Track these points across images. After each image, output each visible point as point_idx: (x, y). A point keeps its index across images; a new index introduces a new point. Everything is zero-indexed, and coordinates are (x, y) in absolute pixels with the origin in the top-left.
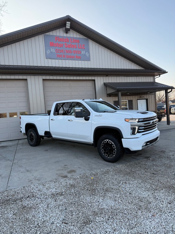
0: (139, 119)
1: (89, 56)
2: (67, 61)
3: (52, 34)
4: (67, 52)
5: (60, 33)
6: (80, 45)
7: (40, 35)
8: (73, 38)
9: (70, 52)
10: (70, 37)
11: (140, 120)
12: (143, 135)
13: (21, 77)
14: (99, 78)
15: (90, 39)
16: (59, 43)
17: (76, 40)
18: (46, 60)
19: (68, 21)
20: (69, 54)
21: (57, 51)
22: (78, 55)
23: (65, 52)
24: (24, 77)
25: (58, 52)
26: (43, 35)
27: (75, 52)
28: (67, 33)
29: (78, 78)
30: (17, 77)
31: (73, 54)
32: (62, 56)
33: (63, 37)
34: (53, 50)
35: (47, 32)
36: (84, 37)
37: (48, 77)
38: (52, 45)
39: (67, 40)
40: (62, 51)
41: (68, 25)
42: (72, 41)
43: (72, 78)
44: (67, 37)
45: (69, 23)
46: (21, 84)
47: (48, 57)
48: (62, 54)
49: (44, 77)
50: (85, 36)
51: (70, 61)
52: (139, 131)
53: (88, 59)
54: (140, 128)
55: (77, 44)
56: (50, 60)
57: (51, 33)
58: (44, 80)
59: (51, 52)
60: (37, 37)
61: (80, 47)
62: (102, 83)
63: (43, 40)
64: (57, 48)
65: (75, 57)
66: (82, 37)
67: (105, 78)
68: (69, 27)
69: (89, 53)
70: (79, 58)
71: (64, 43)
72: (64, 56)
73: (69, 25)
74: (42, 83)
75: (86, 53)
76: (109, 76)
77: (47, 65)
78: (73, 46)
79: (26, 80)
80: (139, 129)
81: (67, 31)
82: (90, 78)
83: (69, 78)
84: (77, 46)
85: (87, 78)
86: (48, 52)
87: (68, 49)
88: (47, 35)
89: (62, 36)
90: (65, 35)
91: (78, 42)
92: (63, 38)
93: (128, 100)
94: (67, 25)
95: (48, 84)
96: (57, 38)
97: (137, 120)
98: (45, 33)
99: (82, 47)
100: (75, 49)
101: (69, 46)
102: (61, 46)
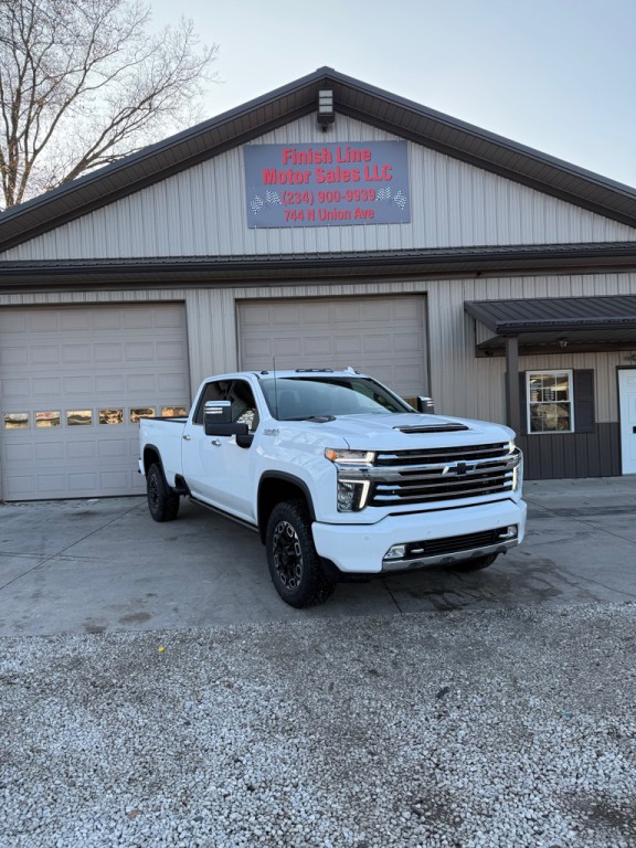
0: (378, 453)
1: (408, 204)
2: (323, 231)
3: (273, 142)
4: (323, 197)
5: (301, 134)
6: (371, 170)
7: (232, 151)
8: (349, 145)
9: (336, 197)
10: (337, 143)
11: (381, 457)
12: (392, 515)
13: (166, 295)
14: (444, 284)
15: (413, 141)
16: (296, 169)
17: (360, 153)
18: (250, 233)
19: (326, 88)
20: (330, 207)
21: (287, 198)
22: (364, 206)
23: (317, 198)
24: (177, 295)
25: (290, 202)
26: (240, 147)
27: (351, 195)
28: (324, 130)
29: (361, 289)
30: (154, 295)
31: (343, 205)
32: (306, 215)
33: (310, 147)
34: (273, 197)
35: (253, 138)
36: (392, 137)
37: (252, 293)
38: (271, 178)
39: (324, 154)
40: (306, 195)
41: (326, 100)
42: (344, 157)
43: (336, 290)
44: (325, 146)
45: (329, 93)
46: (168, 316)
47: (255, 223)
48: (304, 207)
49: (241, 293)
50: (396, 134)
51: (334, 231)
52: (378, 498)
53: (404, 217)
54: (379, 488)
55: (360, 166)
56: (261, 232)
57: (269, 139)
58: (237, 301)
59: (266, 204)
60: (220, 160)
61: (371, 176)
62: (458, 303)
63: (242, 163)
64: (289, 188)
65: (353, 215)
66: (380, 136)
67: (469, 284)
68: (329, 109)
69: (407, 193)
70: (366, 217)
71: (312, 168)
72: (311, 214)
73: (330, 101)
74: (233, 312)
75: (393, 194)
76: (486, 275)
77: (251, 251)
78: (346, 177)
79: (183, 302)
80: (373, 491)
81: (325, 123)
82: (409, 287)
83: (324, 290)
84: (362, 175)
85: (396, 288)
86: (258, 204)
87: (327, 187)
88: (254, 146)
89: (308, 144)
90: (319, 138)
91: (367, 156)
92: (310, 150)
93: (574, 371)
94: (322, 102)
95: (255, 314)
96: (290, 152)
97: (370, 457)
98: (249, 140)
99: (380, 175)
100: (352, 186)
101: (331, 178)
102: (303, 178)
